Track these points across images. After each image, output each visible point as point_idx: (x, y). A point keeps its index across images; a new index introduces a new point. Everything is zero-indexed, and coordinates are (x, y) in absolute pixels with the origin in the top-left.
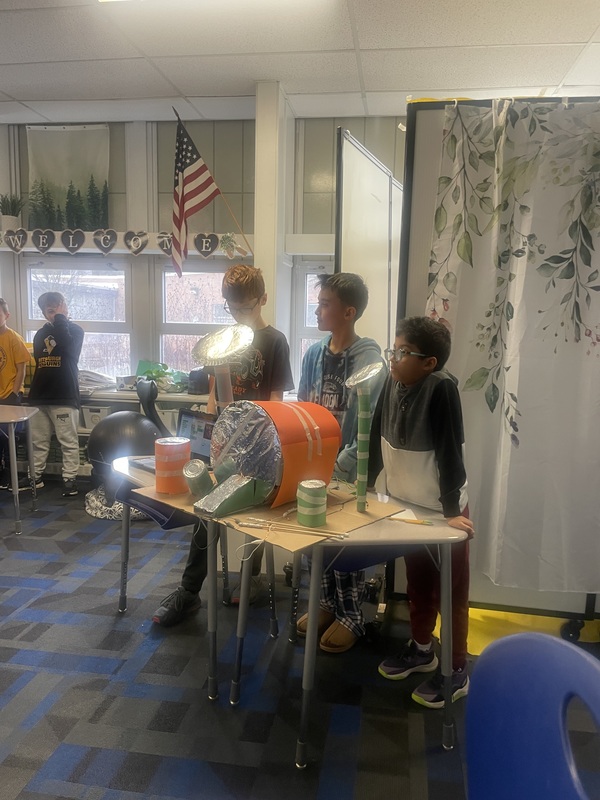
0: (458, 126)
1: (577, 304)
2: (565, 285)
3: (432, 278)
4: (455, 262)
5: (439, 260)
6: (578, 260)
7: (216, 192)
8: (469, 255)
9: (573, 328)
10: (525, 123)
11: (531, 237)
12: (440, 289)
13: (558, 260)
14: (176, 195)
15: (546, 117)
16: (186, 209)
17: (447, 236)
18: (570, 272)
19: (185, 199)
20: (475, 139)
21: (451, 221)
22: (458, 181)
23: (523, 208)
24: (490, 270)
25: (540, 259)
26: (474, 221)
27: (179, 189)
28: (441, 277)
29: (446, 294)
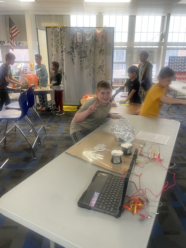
0: (53, 31)
1: (72, 59)
2: (71, 56)
3: (52, 55)
4: (55, 52)
5: (53, 52)
6: (72, 52)
7: (19, 33)
8: (57, 51)
9: (72, 62)
10: (63, 31)
11: (65, 49)
12: (53, 56)
13: (69, 52)
14: (10, 33)
15: (66, 30)
16: (13, 36)
17: (54, 48)
18: (71, 54)
19: (12, 34)
20: (56, 33)
21: (54, 46)
22: (54, 40)
23: (64, 44)
24: (60, 54)
25: (67, 52)
26: (57, 46)
27: (11, 32)
28: (53, 55)
29: (55, 57)
